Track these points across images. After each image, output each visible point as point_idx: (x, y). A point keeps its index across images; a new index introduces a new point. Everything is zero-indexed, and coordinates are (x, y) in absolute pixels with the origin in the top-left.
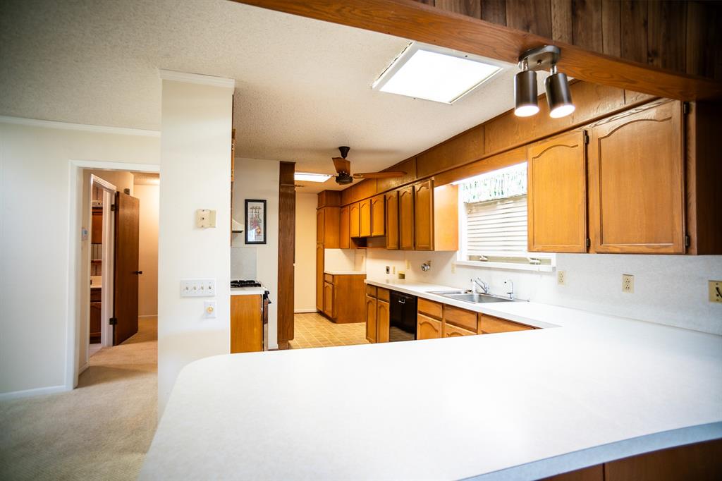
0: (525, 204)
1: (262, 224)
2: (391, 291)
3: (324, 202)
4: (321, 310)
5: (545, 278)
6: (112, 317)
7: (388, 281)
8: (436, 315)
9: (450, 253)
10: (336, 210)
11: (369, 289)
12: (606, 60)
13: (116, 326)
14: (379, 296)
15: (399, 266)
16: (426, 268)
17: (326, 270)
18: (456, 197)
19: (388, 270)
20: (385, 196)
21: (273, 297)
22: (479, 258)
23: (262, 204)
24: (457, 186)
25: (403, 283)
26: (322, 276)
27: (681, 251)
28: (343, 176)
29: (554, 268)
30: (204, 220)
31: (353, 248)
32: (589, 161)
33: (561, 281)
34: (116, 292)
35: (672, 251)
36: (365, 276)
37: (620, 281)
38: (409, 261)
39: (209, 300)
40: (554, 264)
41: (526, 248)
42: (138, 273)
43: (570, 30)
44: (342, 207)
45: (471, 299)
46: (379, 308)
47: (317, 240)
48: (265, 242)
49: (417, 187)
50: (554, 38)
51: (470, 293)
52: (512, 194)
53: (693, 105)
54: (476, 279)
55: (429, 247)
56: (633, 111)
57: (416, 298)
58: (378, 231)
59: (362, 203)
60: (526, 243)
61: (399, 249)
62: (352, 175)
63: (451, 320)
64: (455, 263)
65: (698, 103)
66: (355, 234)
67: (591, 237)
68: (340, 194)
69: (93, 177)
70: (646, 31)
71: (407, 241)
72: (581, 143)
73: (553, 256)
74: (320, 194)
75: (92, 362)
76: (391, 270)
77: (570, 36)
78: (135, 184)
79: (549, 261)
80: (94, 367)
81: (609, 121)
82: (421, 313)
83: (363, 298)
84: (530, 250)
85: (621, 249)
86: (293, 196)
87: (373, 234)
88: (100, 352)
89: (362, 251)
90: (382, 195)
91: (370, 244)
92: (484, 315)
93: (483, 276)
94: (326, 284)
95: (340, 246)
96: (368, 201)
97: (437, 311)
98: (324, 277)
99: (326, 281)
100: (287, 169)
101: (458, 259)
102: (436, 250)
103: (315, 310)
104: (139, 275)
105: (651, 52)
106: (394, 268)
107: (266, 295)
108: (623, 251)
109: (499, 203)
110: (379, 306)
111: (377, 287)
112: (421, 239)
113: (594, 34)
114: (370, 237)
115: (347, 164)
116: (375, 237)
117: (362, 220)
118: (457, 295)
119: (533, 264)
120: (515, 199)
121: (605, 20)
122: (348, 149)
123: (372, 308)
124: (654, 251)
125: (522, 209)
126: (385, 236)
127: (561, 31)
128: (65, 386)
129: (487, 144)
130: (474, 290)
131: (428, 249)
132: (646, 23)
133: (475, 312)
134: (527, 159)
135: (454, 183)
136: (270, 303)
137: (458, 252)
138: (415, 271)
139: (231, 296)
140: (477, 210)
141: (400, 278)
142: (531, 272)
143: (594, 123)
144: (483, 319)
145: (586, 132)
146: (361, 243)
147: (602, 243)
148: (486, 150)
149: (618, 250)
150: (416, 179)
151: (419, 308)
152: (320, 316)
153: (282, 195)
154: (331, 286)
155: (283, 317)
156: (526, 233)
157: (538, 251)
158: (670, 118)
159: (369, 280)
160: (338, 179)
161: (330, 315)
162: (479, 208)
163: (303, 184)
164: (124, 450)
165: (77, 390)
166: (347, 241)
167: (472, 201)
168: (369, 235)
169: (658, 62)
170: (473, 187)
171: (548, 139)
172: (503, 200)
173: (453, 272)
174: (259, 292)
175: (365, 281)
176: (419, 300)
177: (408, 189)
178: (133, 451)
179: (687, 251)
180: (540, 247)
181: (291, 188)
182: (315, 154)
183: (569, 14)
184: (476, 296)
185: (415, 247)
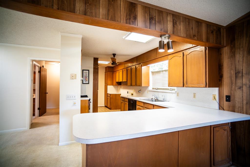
0: (168, 72)
1: (88, 78)
2: (129, 99)
3: (107, 70)
4: (106, 106)
5: (174, 94)
6: (38, 107)
7: (128, 96)
8: (142, 106)
9: (147, 87)
10: (111, 73)
11: (122, 98)
12: (182, 38)
13: (40, 110)
14: (125, 101)
15: (131, 91)
16: (139, 92)
17: (108, 92)
18: (149, 70)
19: (128, 92)
20: (127, 69)
21: (92, 101)
22: (155, 89)
23: (88, 71)
24: (149, 66)
25: (133, 97)
26: (106, 95)
27: (204, 87)
28: (114, 62)
29: (176, 92)
30: (73, 77)
31: (117, 85)
32: (184, 61)
33: (178, 95)
34: (40, 99)
35: (203, 87)
36: (120, 94)
37: (192, 95)
38: (134, 90)
39: (74, 101)
40: (176, 90)
41: (168, 86)
42: (46, 93)
43: (173, 30)
44: (113, 72)
45: (153, 101)
46: (125, 104)
47: (105, 83)
48: (89, 83)
49: (137, 66)
50: (168, 32)
51: (152, 99)
52: (165, 69)
53: (207, 48)
54: (154, 95)
55: (140, 85)
56: (194, 48)
57: (136, 101)
58: (125, 80)
59: (120, 71)
60: (168, 84)
61: (131, 86)
62: (116, 62)
63: (146, 107)
64: (148, 90)
65: (208, 47)
66: (117, 81)
67: (184, 83)
68: (113, 67)
69: (34, 62)
70: (193, 30)
71: (134, 83)
72: (182, 56)
73: (175, 88)
74: (106, 68)
75: (33, 121)
76: (129, 93)
77: (173, 32)
78: (45, 64)
79: (175, 90)
80: (34, 123)
81: (189, 50)
82: (137, 105)
83: (120, 101)
84: (169, 86)
85: (191, 86)
86: (98, 69)
87: (123, 81)
88: (35, 118)
89: (120, 86)
90: (126, 69)
91: (122, 84)
92: (155, 105)
93: (156, 94)
94: (108, 97)
95: (112, 85)
96: (122, 70)
97: (142, 105)
98: (107, 95)
99: (108, 96)
100: (96, 60)
101: (149, 89)
102: (142, 86)
103: (104, 106)
104: (47, 94)
105: (194, 36)
106: (130, 92)
107: (89, 100)
108: (192, 87)
109: (161, 72)
110: (125, 103)
111: (124, 98)
112: (138, 83)
113: (179, 31)
114: (122, 82)
115: (115, 60)
116: (124, 82)
117: (120, 76)
118: (148, 100)
119: (170, 90)
120: (166, 71)
121: (182, 28)
122: (115, 54)
123: (123, 105)
124: (199, 87)
125: (166, 74)
126: (127, 81)
127: (170, 31)
128: (27, 128)
129: (157, 55)
130: (154, 98)
131: (140, 86)
132: (192, 28)
133: (153, 104)
134: (168, 59)
135: (148, 66)
136: (91, 102)
137: (149, 87)
138: (136, 93)
139: (81, 100)
140: (155, 74)
141: (132, 95)
142: (170, 93)
143: (185, 50)
144: (155, 106)
145: (183, 53)
146: (119, 84)
147: (187, 84)
148: (157, 56)
149: (190, 86)
150: (136, 64)
151: (137, 104)
152: (106, 108)
153: (94, 68)
154: (109, 98)
155: (94, 107)
156: (168, 81)
157: (171, 87)
158: (202, 51)
159: (122, 95)
160: (112, 64)
161: (109, 107)
162: (155, 73)
163: (101, 64)
164: (49, 145)
165: (31, 129)
166: (115, 83)
167: (153, 71)
168: (122, 81)
169: (196, 38)
170: (154, 67)
171: (174, 54)
172: (162, 71)
173: (148, 93)
174: (88, 99)
175: (121, 96)
176: (137, 101)
177: (134, 67)
178: (52, 145)
179: (206, 87)
180: (171, 85)
181: (97, 66)
182: (105, 56)
183: (172, 26)
184: (154, 100)
185: (136, 85)
